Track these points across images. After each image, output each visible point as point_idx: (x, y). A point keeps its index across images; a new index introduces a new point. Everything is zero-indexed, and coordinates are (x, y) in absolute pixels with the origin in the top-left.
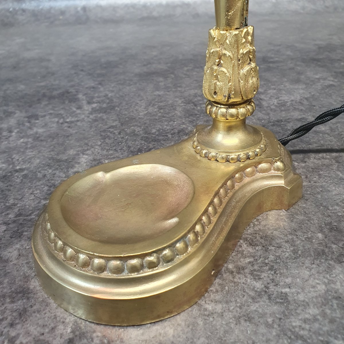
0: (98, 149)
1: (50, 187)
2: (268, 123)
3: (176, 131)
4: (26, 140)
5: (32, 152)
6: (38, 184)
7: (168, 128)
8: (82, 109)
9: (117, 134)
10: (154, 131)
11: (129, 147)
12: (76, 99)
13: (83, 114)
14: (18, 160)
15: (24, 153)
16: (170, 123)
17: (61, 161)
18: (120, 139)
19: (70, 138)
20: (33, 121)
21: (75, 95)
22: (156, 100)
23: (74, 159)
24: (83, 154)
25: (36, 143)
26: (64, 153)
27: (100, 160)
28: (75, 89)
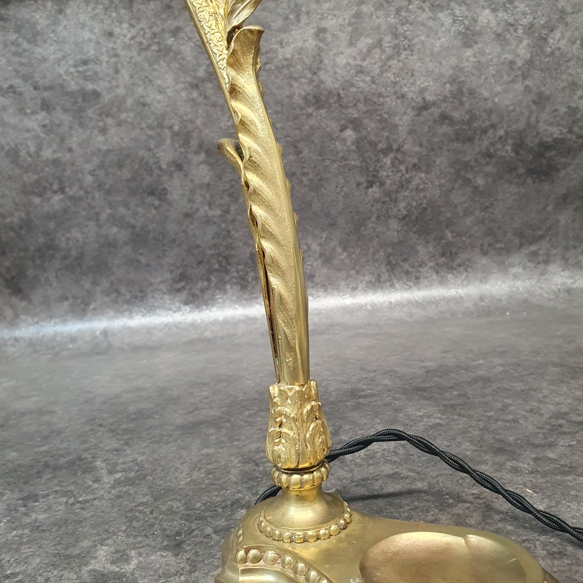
0: (121, 536)
2: (350, 483)
3: (229, 503)
4: (20, 532)
5: (29, 548)
7: (218, 499)
8: (101, 482)
9: (148, 513)
10: (198, 505)
11: (165, 530)
12: (92, 468)
13: (102, 489)
14: (9, 561)
15: (17, 550)
16: (221, 493)
17: (70, 558)
18: (153, 520)
19: (84, 523)
20: (30, 504)
21: (91, 462)
22: (204, 462)
23: (88, 552)
24: (102, 545)
25: (35, 535)
26: (74, 546)
27: (124, 551)
28: (90, 454)
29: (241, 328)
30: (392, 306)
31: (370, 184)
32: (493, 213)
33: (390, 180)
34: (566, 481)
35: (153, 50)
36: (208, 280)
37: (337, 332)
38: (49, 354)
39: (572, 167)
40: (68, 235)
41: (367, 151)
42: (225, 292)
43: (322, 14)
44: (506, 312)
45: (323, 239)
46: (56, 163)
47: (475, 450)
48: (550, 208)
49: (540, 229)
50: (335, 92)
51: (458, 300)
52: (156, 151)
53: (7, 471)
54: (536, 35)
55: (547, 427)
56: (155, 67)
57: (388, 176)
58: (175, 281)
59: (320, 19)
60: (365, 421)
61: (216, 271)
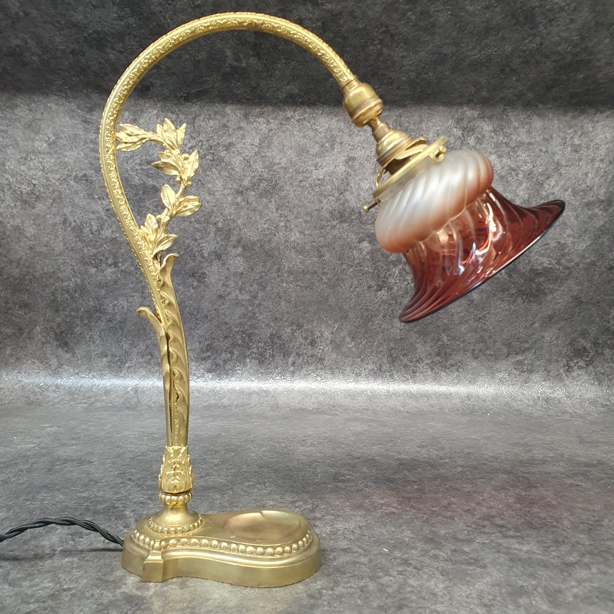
1: (99, 605)
5: (79, 572)
6: (86, 602)
12: (123, 516)
14: (65, 579)
15: (70, 572)
17: (108, 582)
20: (77, 539)
21: (123, 511)
23: (121, 580)
25: (83, 563)
26: (110, 574)
28: (121, 504)
29: (254, 400)
30: (389, 395)
31: (380, 288)
32: (485, 324)
33: (397, 286)
34: (468, 569)
35: (208, 159)
36: (231, 353)
37: (337, 413)
38: (85, 403)
39: (558, 292)
40: (116, 302)
41: (379, 261)
42: (245, 365)
43: (353, 146)
44: (487, 413)
45: (335, 329)
46: (113, 241)
47: (412, 538)
48: (537, 325)
49: (527, 342)
50: (357, 210)
51: (448, 396)
52: (200, 241)
53: (57, 510)
54: (534, 180)
55: (474, 526)
56: (208, 173)
57: (396, 283)
58: (202, 351)
59: (351, 149)
60: (337, 503)
61: (239, 345)
